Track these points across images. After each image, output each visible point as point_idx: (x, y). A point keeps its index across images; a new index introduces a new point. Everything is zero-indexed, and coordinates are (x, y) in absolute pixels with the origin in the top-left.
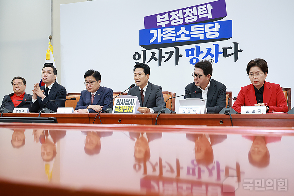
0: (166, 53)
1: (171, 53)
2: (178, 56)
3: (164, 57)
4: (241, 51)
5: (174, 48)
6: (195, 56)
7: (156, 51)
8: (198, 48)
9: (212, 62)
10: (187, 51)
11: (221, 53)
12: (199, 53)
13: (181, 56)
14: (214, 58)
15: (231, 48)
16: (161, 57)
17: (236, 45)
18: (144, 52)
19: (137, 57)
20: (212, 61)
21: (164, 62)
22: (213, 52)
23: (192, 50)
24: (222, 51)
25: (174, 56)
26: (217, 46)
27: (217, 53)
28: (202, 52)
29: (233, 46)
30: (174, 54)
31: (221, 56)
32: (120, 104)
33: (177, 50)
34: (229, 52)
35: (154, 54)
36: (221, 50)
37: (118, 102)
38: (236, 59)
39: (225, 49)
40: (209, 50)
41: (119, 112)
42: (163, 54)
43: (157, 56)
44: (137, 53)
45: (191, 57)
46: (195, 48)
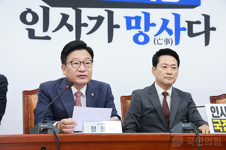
0: (91, 18)
1: (100, 19)
3: (86, 25)
4: (214, 29)
5: (105, 10)
6: (143, 29)
7: (70, 12)
8: (147, 16)
9: (169, 42)
10: (128, 19)
11: (184, 29)
12: (148, 25)
13: (118, 26)
14: (173, 37)
15: (198, 23)
17: (207, 18)
19: (29, 18)
20: (170, 41)
21: (87, 34)
22: (171, 26)
23: (138, 19)
24: (185, 25)
26: (177, 17)
27: (178, 29)
28: (154, 25)
29: (202, 20)
30: (105, 23)
31: (184, 34)
32: (220, 115)
33: (111, 15)
34: (197, 29)
35: (65, 17)
36: (184, 24)
38: (207, 42)
39: (190, 24)
40: (165, 22)
41: (224, 131)
42: (84, 19)
43: (72, 21)
44: (29, 11)
45: (136, 31)
46: (143, 16)
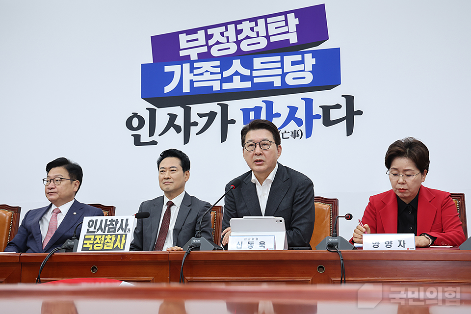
0: (201, 116)
1: (212, 116)
2: (226, 122)
3: (196, 124)
4: (360, 113)
5: (218, 104)
8: (270, 105)
9: (298, 135)
10: (246, 112)
11: (318, 117)
13: (233, 122)
14: (303, 128)
15: (338, 106)
16: (188, 124)
17: (350, 100)
18: (152, 113)
19: (135, 123)
20: (300, 133)
21: (197, 134)
22: (301, 114)
24: (320, 112)
25: (218, 121)
26: (309, 103)
27: (310, 117)
29: (343, 102)
31: (318, 124)
32: (96, 230)
33: (224, 109)
34: (335, 115)
35: (173, 117)
36: (317, 111)
37: (91, 227)
38: (350, 131)
39: (326, 109)
40: (293, 110)
41: (93, 249)
42: (194, 118)
44: (135, 115)
46: (264, 105)
